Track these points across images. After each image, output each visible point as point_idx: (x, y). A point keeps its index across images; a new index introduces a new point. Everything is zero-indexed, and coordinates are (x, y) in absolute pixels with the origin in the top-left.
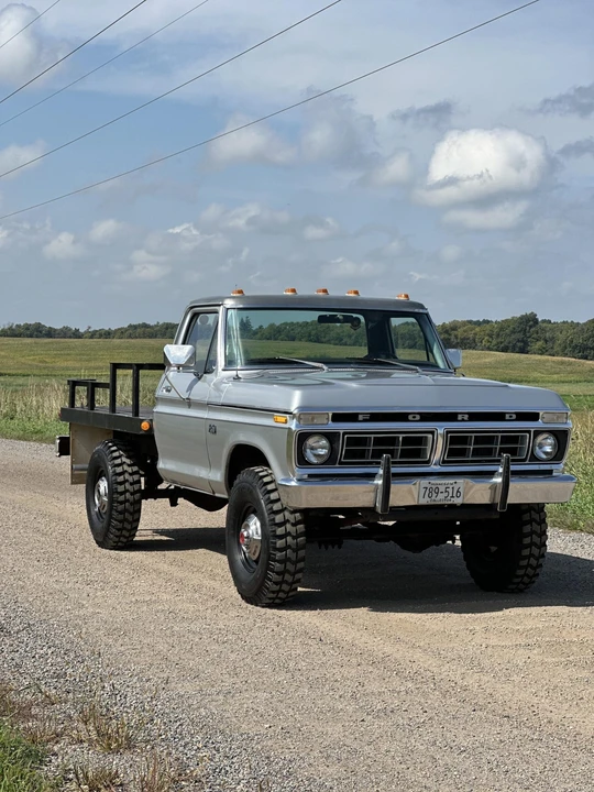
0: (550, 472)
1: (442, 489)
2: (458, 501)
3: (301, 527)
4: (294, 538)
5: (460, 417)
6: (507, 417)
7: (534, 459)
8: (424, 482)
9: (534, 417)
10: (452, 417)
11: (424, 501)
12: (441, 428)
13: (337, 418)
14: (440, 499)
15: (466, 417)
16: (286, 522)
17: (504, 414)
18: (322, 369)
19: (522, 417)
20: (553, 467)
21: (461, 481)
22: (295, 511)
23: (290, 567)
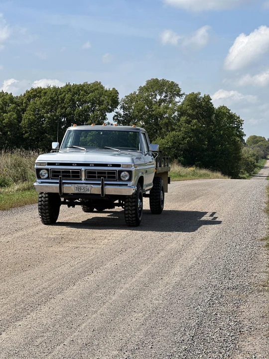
0: (127, 185)
1: (82, 188)
2: (89, 192)
3: (47, 199)
4: (44, 202)
5: (91, 165)
6: (108, 165)
7: (120, 180)
8: (76, 185)
9: (119, 166)
10: (88, 165)
11: (77, 192)
12: (83, 168)
13: (49, 164)
14: (82, 191)
15: (93, 165)
16: (42, 197)
17: (107, 164)
18: (84, 150)
19: (114, 165)
20: (128, 183)
21: (89, 186)
22: (46, 194)
23: (43, 211)
